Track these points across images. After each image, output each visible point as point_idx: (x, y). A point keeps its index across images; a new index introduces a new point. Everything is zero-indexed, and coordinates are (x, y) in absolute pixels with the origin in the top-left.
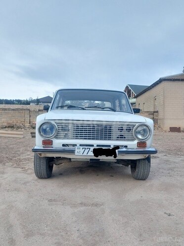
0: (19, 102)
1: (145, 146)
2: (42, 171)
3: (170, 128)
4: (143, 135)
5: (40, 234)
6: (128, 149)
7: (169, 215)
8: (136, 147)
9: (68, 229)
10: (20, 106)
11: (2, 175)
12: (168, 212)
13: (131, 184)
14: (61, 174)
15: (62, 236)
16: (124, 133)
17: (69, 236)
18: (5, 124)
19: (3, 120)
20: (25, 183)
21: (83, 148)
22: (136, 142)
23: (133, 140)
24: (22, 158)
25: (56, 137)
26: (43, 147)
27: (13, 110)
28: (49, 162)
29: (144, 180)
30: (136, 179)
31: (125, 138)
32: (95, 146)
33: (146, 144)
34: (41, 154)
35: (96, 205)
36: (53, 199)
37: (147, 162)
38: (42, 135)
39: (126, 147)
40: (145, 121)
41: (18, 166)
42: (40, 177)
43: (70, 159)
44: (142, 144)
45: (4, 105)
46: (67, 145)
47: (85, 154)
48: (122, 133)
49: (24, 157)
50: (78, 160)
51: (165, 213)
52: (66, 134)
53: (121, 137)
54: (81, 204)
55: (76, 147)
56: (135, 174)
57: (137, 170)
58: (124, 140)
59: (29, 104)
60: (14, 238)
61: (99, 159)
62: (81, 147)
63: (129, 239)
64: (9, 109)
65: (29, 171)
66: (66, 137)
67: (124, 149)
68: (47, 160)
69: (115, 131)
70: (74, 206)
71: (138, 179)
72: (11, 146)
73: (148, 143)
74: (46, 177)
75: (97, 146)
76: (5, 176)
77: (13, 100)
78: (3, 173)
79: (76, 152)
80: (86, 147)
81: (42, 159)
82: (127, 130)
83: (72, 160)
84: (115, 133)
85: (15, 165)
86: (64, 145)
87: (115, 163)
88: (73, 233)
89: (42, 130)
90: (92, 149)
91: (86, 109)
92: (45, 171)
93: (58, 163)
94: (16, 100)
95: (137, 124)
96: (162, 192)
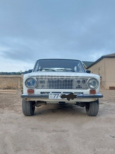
0: (14, 73)
1: (95, 93)
2: (27, 111)
3: (110, 87)
4: (93, 85)
5: (26, 149)
6: (84, 94)
7: (114, 137)
8: (89, 93)
9: (44, 146)
10: (15, 76)
11: (1, 114)
12: (113, 135)
13: (86, 118)
14: (40, 113)
15: (40, 151)
16: (81, 84)
17: (45, 151)
18: (6, 87)
19: (4, 84)
20: (16, 119)
21: (54, 94)
22: (89, 90)
23: (87, 89)
24: (15, 105)
25: (37, 88)
26: (28, 94)
27: (11, 78)
28: (32, 105)
29: (95, 116)
30: (90, 116)
31: (81, 87)
32: (62, 92)
33: (95, 91)
34: (26, 99)
35: (64, 131)
36: (35, 128)
37: (96, 104)
38: (27, 87)
39: (82, 93)
40: (94, 76)
41: (13, 109)
42: (26, 115)
43: (46, 102)
44: (93, 91)
45: (5, 75)
46: (44, 93)
47: (55, 98)
48: (80, 84)
49: (16, 105)
50: (51, 103)
51: (110, 136)
52: (43, 85)
53: (79, 87)
54: (53, 130)
55: (50, 94)
56: (89, 112)
57: (90, 109)
58: (81, 89)
59: (21, 74)
60: (7, 152)
61: (65, 102)
62: (53, 94)
63: (87, 153)
64: (8, 77)
65: (19, 112)
66: (43, 87)
67: (81, 95)
68: (31, 103)
69: (75, 83)
70: (49, 132)
71: (91, 116)
72: (9, 99)
73: (97, 90)
74: (30, 115)
75: (64, 93)
76: (4, 115)
77: (11, 73)
78: (3, 113)
79: (49, 97)
80: (56, 94)
81: (27, 103)
82: (83, 82)
83: (47, 103)
84: (75, 84)
85: (11, 109)
86: (41, 93)
87: (75, 104)
88: (48, 149)
89: (27, 83)
90: (60, 94)
91: (56, 71)
92: (29, 110)
93: (38, 106)
94: (12, 73)
95: (89, 78)
96: (108, 123)
